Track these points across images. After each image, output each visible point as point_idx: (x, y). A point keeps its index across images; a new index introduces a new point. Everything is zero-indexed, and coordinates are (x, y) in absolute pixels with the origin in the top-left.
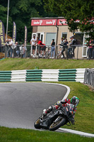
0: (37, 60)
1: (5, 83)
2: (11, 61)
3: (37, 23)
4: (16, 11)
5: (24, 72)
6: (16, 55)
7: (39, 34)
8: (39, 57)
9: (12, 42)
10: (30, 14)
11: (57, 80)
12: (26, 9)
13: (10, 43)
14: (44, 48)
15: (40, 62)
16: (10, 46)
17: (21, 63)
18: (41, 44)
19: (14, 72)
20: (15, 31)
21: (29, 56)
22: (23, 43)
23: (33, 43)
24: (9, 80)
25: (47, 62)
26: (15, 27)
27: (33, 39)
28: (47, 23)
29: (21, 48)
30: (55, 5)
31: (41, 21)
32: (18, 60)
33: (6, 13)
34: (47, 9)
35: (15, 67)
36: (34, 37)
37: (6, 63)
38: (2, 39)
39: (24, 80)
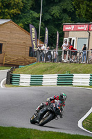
0: (69, 64)
1: (37, 87)
2: (42, 65)
3: (69, 28)
4: (48, 17)
5: (56, 76)
6: (47, 59)
7: (71, 39)
8: (71, 62)
9: (44, 47)
10: (62, 19)
11: (88, 85)
12: (58, 15)
13: (42, 48)
14: (76, 53)
15: (71, 66)
16: (42, 51)
17: (52, 68)
18: (72, 48)
19: (45, 76)
20: (47, 37)
21: (61, 61)
22: (55, 48)
23: (64, 48)
24: (40, 84)
25: (78, 67)
26: (47, 32)
27: (64, 44)
28: (79, 28)
29: (52, 53)
30: (87, 11)
31: (73, 27)
32: (50, 64)
33: (39, 19)
34: (79, 15)
35: (46, 71)
36: (66, 42)
37: (38, 67)
38: (34, 44)
39: (55, 84)
